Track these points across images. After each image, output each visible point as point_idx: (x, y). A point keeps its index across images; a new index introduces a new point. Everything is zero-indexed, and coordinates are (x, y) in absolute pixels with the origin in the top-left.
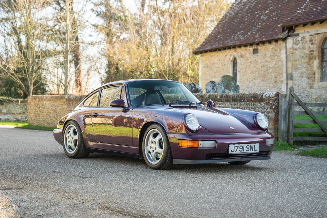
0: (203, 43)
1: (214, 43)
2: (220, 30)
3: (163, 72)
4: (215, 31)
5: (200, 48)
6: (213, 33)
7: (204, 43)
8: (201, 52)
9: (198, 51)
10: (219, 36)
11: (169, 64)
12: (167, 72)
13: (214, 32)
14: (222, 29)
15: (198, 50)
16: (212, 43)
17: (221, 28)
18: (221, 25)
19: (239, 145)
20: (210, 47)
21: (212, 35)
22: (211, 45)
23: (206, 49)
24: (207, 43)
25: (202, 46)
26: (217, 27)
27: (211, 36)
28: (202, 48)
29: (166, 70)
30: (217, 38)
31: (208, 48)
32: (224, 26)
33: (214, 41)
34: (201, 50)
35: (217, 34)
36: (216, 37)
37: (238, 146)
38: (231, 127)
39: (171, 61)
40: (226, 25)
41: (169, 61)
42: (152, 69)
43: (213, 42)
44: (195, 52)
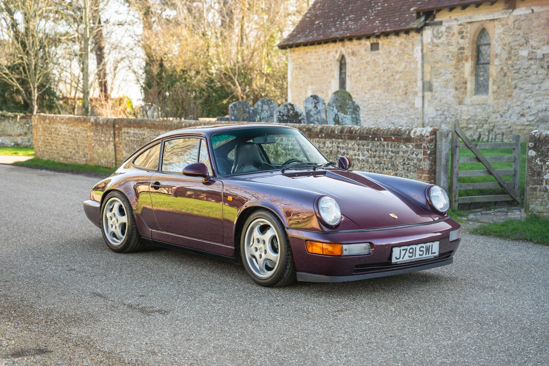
0: (293, 32)
1: (309, 32)
2: (318, 12)
3: (230, 71)
4: (310, 13)
5: (288, 40)
6: (308, 17)
7: (295, 32)
8: (291, 47)
9: (287, 45)
10: (317, 22)
11: (238, 58)
12: (235, 70)
13: (308, 15)
14: (320, 11)
15: (286, 43)
16: (307, 33)
17: (319, 9)
18: (319, 5)
19: (408, 248)
20: (304, 39)
21: (307, 19)
22: (306, 36)
23: (298, 42)
24: (298, 33)
25: (292, 36)
26: (313, 8)
27: (305, 21)
28: (292, 40)
29: (234, 67)
30: (314, 24)
31: (302, 40)
32: (323, 6)
33: (310, 29)
34: (291, 43)
35: (313, 18)
36: (312, 22)
37: (406, 250)
38: (391, 215)
39: (240, 53)
40: (326, 5)
41: (238, 54)
42: (214, 66)
43: (308, 30)
44: (282, 46)
